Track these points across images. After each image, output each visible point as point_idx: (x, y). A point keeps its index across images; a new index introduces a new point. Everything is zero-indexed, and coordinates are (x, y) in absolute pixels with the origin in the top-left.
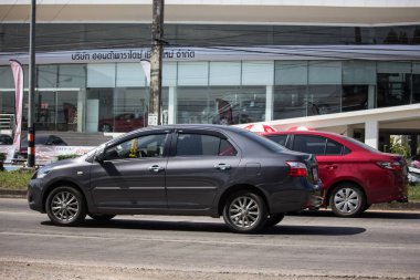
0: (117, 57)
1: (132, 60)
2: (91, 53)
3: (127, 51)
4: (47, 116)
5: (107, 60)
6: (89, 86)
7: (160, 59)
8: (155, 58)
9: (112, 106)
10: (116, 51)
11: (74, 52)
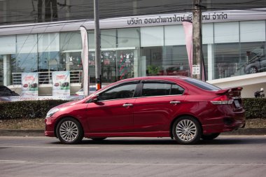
0: (164, 20)
1: (177, 23)
2: (143, 18)
3: (172, 16)
4: (109, 71)
5: (156, 24)
6: (143, 45)
7: (200, 21)
8: (196, 20)
9: (162, 61)
10: (164, 16)
11: (129, 18)
